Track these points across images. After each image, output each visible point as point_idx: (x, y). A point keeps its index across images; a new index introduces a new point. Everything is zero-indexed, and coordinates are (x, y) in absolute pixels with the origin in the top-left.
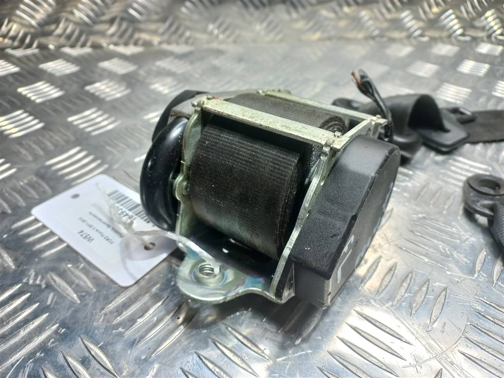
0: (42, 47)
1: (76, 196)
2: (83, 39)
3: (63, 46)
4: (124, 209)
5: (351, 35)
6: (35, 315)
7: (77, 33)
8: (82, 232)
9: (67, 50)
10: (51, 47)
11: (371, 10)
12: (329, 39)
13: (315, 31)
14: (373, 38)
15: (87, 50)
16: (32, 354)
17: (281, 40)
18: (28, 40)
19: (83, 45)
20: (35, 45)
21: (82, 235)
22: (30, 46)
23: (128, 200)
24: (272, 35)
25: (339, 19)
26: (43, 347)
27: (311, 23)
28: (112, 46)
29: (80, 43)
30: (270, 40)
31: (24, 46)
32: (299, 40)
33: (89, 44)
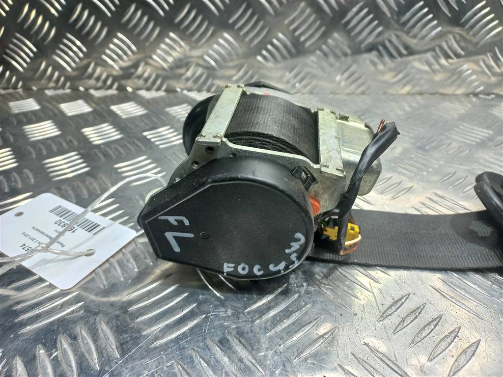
0: (122, 89)
1: (19, 214)
2: (158, 82)
3: (140, 89)
4: (66, 222)
5: (448, 91)
7: (153, 77)
9: (143, 93)
10: (129, 89)
11: (477, 63)
12: (421, 94)
13: (405, 85)
14: (476, 95)
15: (161, 93)
17: (363, 93)
18: (109, 82)
19: (158, 89)
20: (115, 87)
21: (23, 249)
22: (110, 87)
23: (70, 213)
24: (353, 87)
25: (434, 72)
27: (400, 76)
28: (185, 92)
29: (156, 86)
30: (351, 92)
31: (106, 87)
32: (385, 93)
33: (164, 88)
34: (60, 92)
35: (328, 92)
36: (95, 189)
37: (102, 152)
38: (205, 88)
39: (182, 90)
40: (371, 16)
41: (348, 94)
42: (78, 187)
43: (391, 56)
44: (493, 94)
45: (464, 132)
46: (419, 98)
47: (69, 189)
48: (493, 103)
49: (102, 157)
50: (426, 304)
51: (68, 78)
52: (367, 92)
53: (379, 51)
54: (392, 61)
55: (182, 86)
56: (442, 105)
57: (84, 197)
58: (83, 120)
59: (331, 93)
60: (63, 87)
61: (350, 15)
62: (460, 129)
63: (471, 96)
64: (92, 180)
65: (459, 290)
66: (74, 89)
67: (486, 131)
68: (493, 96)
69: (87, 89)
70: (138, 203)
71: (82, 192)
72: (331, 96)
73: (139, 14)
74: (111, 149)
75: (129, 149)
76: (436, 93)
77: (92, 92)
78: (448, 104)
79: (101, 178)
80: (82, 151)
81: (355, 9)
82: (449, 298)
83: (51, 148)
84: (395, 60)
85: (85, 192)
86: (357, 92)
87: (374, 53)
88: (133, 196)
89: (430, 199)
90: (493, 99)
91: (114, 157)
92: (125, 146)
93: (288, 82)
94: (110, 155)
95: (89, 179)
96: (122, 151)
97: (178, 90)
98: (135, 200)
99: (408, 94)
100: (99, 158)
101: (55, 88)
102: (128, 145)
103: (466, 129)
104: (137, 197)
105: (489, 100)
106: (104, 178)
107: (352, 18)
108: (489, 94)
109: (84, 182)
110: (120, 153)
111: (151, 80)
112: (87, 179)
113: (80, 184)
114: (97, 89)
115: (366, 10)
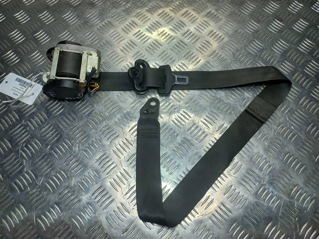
1: (7, 82)
4: (22, 84)
6: (25, 132)
8: (14, 93)
16: (25, 141)
23: (22, 81)
26: (27, 139)
36: (26, 69)
57: (24, 74)
85: (23, 71)
106: (27, 63)
113: (20, 67)
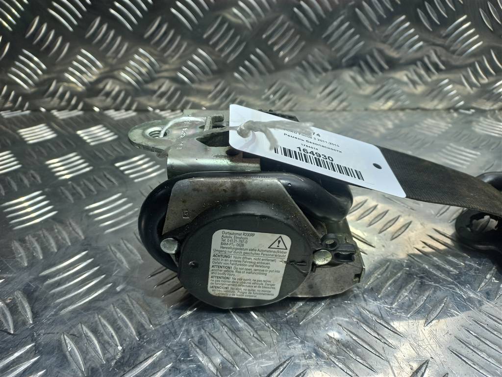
0: (88, 108)
2: (128, 101)
3: (108, 109)
5: (429, 105)
7: (122, 95)
9: (111, 113)
12: (402, 109)
14: (456, 110)
15: (132, 114)
17: (344, 110)
18: (73, 102)
19: (128, 109)
20: (80, 106)
22: (75, 107)
24: (335, 104)
28: (158, 111)
29: (125, 106)
30: (332, 109)
31: (70, 107)
32: (366, 110)
33: (134, 107)
34: (18, 113)
35: (309, 109)
36: (64, 239)
37: (69, 190)
38: (179, 106)
39: (154, 109)
40: (352, 30)
41: (330, 111)
42: (44, 237)
43: (372, 71)
44: (473, 108)
45: (453, 154)
46: (401, 114)
47: (33, 240)
48: (473, 118)
49: (71, 198)
50: (448, 374)
51: (26, 97)
52: (348, 109)
53: (360, 66)
54: (373, 76)
55: (154, 104)
56: (426, 122)
57: (52, 250)
58: (46, 149)
59: (312, 110)
60: (21, 107)
61: (330, 30)
62: (447, 150)
63: (452, 111)
64: (60, 228)
65: (479, 353)
66: (35, 109)
67: (473, 152)
68: (473, 111)
69: (49, 110)
70: (115, 256)
71: (50, 244)
72: (312, 113)
73: (105, 28)
74: (79, 185)
75: (100, 185)
76: (418, 108)
77: (55, 113)
78: (430, 121)
79: (70, 224)
80: (47, 190)
81: (335, 23)
82: (472, 365)
83: (11, 186)
84: (376, 75)
85: (53, 244)
86: (338, 109)
87: (355, 68)
88: (109, 248)
89: (431, 237)
90: (473, 114)
91: (84, 197)
92: (95, 180)
93: (268, 99)
94: (79, 193)
95: (58, 227)
96: (92, 188)
97: (150, 109)
98: (111, 253)
99: (390, 109)
100: (67, 197)
101: (12, 109)
102: (99, 180)
103: (453, 150)
104: (113, 248)
105: (470, 115)
106: (73, 224)
107: (333, 33)
108: (468, 109)
109: (51, 230)
110: (91, 190)
111: (120, 98)
112: (55, 227)
113: (46, 234)
114: (60, 109)
115: (347, 24)
